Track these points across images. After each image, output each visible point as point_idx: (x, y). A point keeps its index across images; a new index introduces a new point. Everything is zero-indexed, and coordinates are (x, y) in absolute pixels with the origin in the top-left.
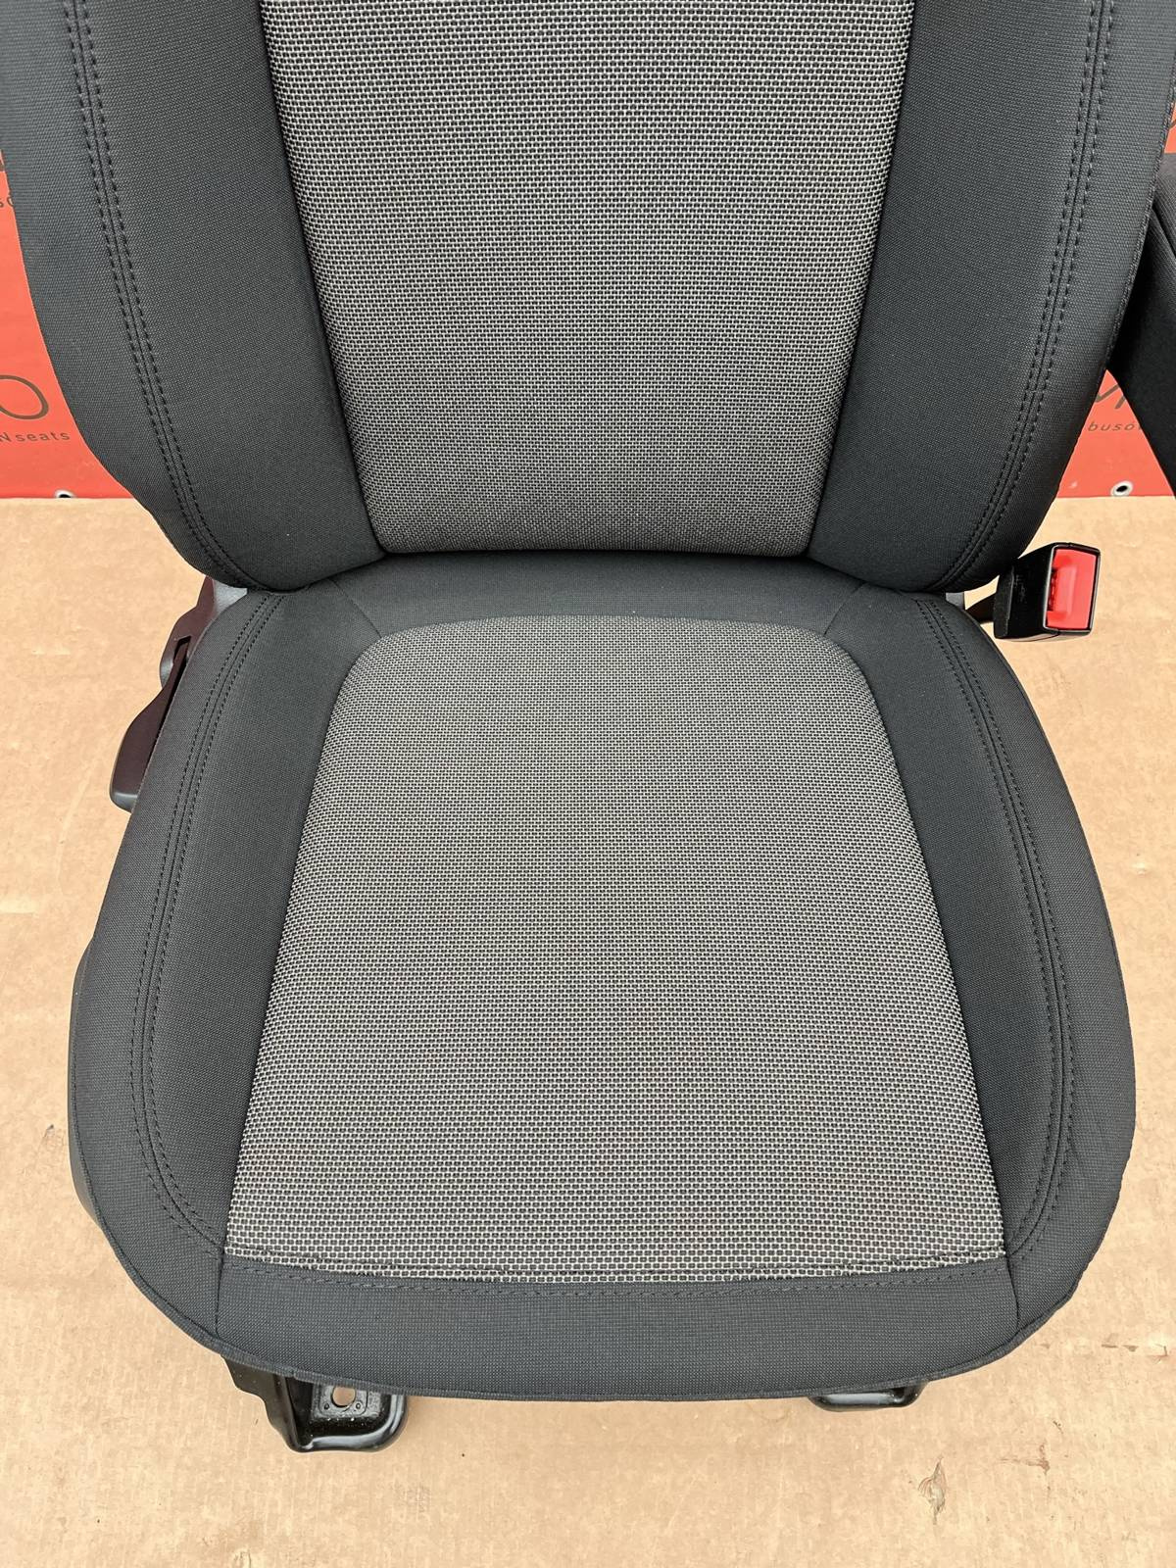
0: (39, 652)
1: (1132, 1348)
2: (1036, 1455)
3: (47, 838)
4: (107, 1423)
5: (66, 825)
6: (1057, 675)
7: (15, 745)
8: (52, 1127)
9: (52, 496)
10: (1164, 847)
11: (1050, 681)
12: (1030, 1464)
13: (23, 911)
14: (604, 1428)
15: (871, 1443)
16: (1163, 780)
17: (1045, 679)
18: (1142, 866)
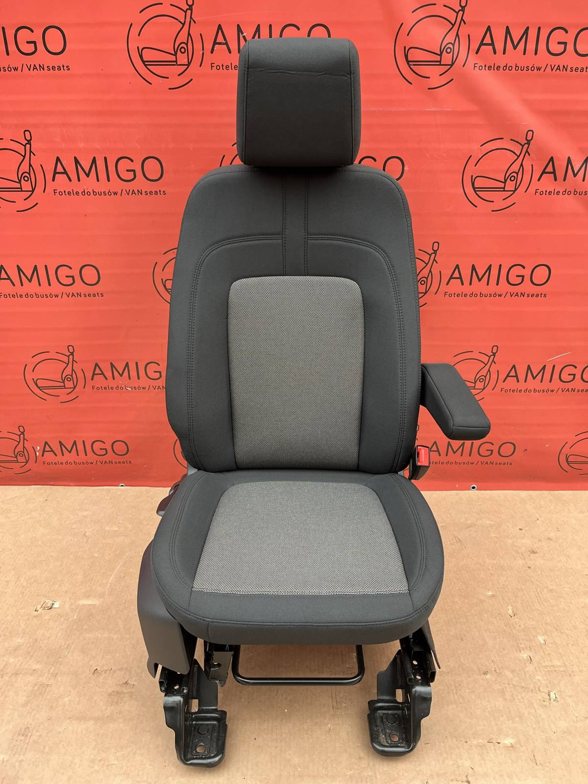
0: (108, 529)
1: (499, 743)
2: (465, 779)
3: (104, 581)
4: (108, 765)
5: (111, 579)
6: (457, 539)
7: (96, 555)
8: (97, 669)
9: (118, 486)
10: (498, 588)
11: (455, 541)
12: (462, 782)
13: (93, 603)
14: (299, 769)
15: (401, 775)
16: (496, 569)
17: (453, 540)
18: (491, 593)
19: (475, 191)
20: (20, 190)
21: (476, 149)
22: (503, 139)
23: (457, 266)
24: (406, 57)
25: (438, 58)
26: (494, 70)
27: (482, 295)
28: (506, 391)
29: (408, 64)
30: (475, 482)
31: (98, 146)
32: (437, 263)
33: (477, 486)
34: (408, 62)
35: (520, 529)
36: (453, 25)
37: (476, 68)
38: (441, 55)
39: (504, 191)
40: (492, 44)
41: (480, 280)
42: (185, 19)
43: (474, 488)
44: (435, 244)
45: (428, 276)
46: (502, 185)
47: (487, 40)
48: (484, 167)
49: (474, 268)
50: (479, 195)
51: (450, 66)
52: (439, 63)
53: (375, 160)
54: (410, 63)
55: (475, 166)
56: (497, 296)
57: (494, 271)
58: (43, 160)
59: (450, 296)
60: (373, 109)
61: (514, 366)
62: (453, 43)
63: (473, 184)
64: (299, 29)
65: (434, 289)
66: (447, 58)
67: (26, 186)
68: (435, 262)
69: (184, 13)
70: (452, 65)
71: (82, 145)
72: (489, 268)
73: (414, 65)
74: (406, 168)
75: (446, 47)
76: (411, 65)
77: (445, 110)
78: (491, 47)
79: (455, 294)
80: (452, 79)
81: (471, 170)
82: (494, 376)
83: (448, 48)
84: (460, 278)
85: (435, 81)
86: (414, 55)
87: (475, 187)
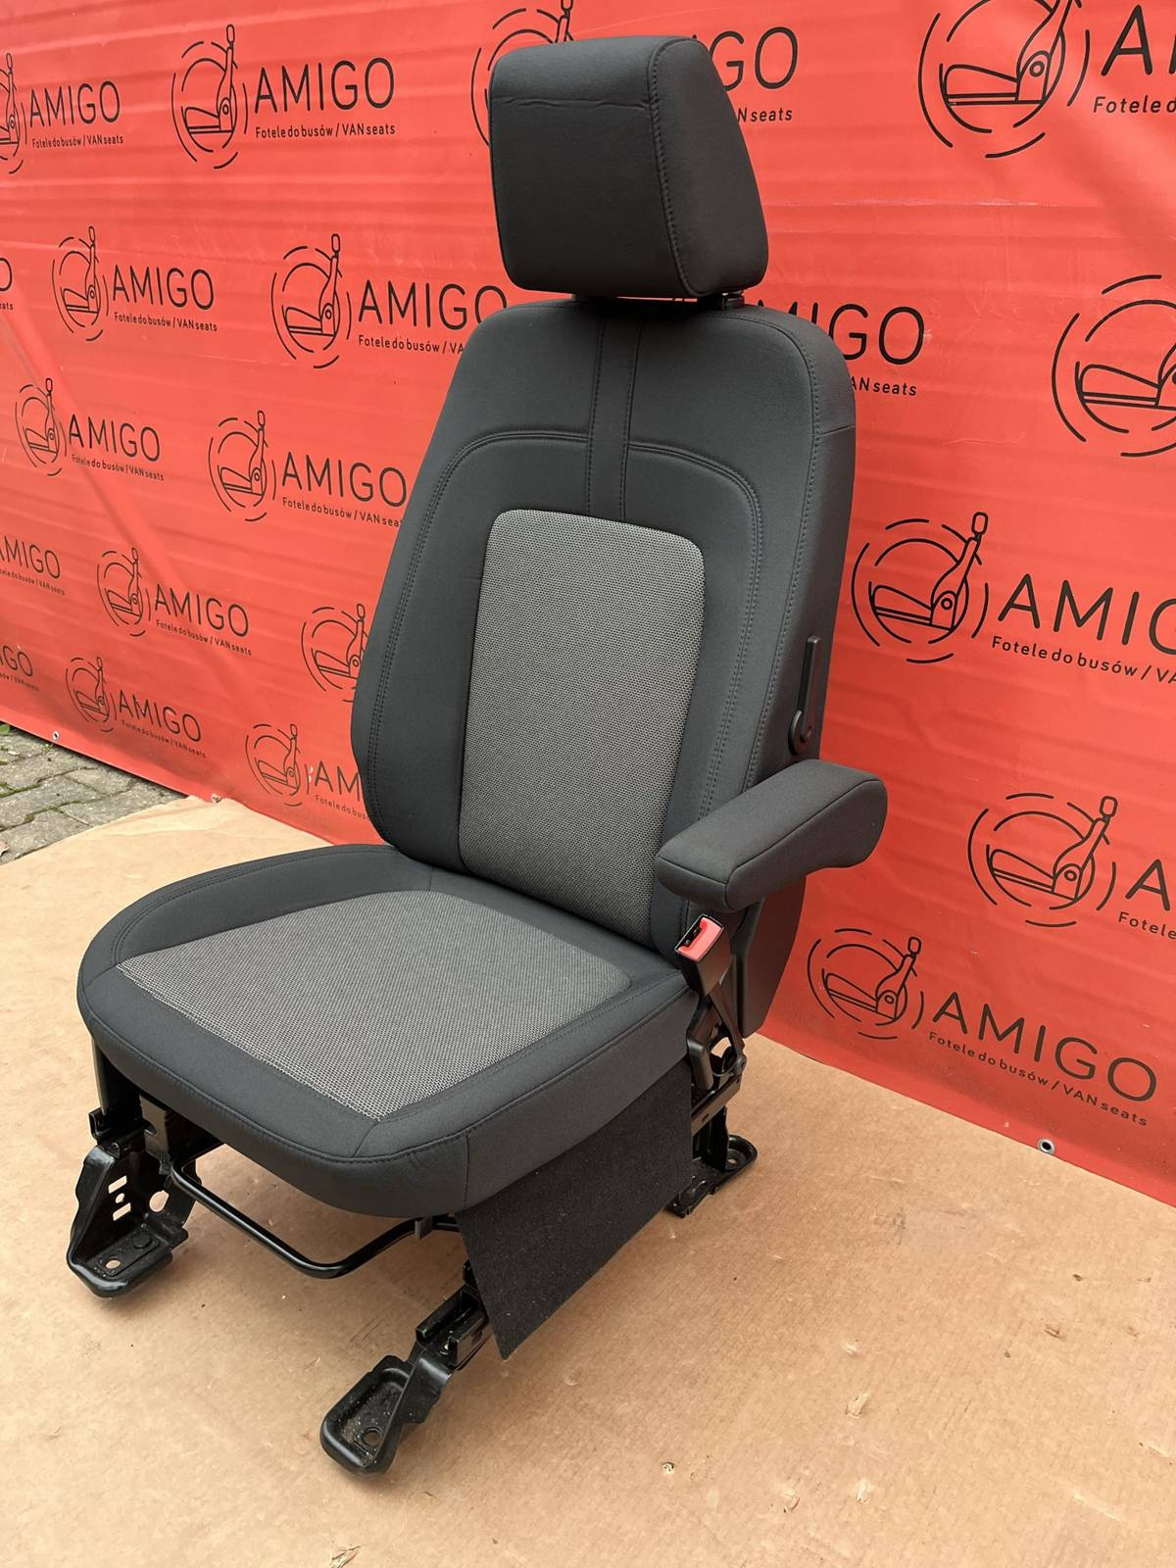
19: (1083, 402)
20: (319, 332)
21: (1091, 299)
22: (1159, 277)
23: (1027, 580)
24: (943, 86)
25: (1012, 87)
26: (1145, 111)
27: (1082, 662)
28: (1134, 922)
29: (946, 102)
30: (1053, 1134)
31: (419, 264)
32: (980, 563)
33: (1054, 1143)
34: (946, 97)
35: (1076, 1276)
36: (1052, 11)
37: (1098, 107)
38: (1018, 81)
39: (1156, 407)
40: (1144, 49)
41: (1080, 622)
42: (558, 34)
43: (1047, 1146)
44: (978, 517)
45: (959, 592)
46: (1152, 392)
47: (1133, 40)
48: (1109, 344)
49: (1066, 589)
50: (1092, 411)
51: (1038, 105)
52: (1015, 98)
53: (865, 314)
54: (950, 100)
55: (1087, 340)
56: (1123, 670)
57: (1119, 607)
58: (350, 286)
59: (1006, 647)
60: (868, 201)
61: (1157, 864)
62: (1049, 52)
63: (1079, 383)
64: (741, 40)
65: (970, 623)
66: (1031, 88)
67: (328, 328)
68: (975, 559)
69: (557, 24)
70: (1042, 102)
71: (399, 262)
72: (1107, 596)
73: (958, 104)
74: (927, 336)
75: (1032, 63)
76: (952, 104)
77: (1020, 204)
78: (1141, 56)
79: (1016, 645)
80: (1043, 134)
81: (1076, 350)
82: (1103, 876)
83: (1036, 63)
84: (1033, 608)
85: (1004, 137)
86: (962, 82)
87: (1084, 390)
